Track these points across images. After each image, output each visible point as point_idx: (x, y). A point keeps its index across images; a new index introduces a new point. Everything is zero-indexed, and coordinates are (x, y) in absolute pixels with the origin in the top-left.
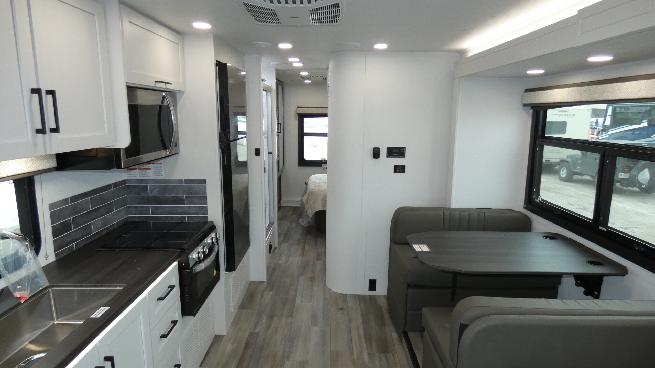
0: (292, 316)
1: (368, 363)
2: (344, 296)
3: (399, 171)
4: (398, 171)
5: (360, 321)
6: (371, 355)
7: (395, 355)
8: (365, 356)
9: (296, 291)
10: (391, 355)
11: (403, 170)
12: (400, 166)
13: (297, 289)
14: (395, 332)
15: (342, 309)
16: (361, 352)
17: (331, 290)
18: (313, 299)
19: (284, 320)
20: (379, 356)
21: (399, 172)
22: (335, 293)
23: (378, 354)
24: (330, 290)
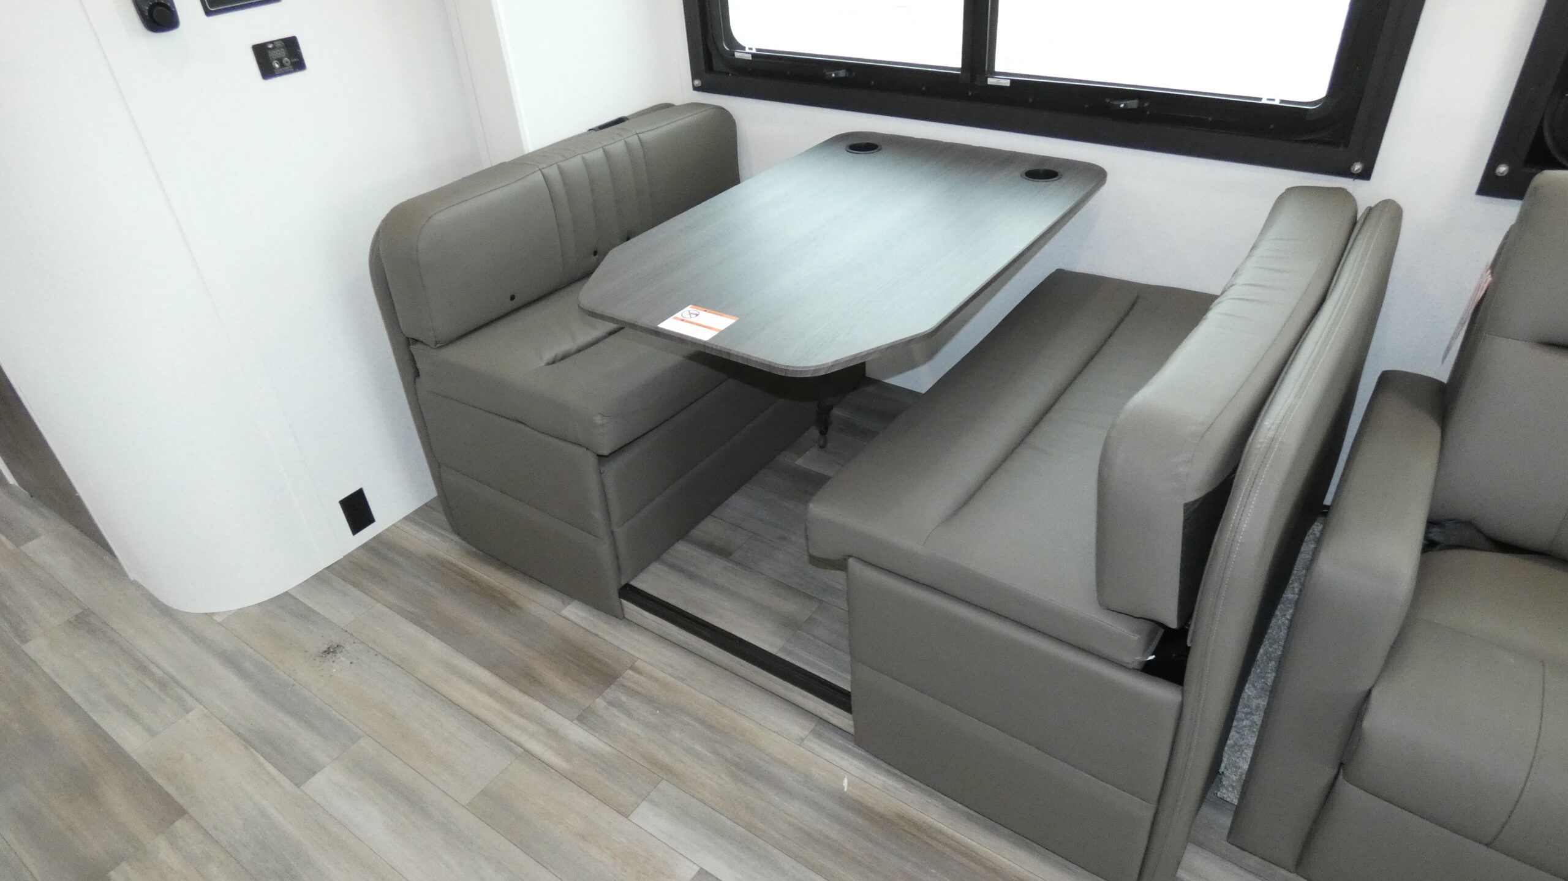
0: (181, 812)
1: (608, 749)
2: (285, 603)
3: (282, 65)
4: (277, 66)
5: (435, 645)
6: (584, 718)
7: (638, 664)
8: (576, 733)
9: (71, 707)
10: (630, 672)
11: (295, 60)
12: (278, 44)
13: (69, 698)
14: (565, 604)
15: (331, 651)
16: (553, 733)
17: (213, 614)
18: (184, 688)
19: (162, 849)
20: (608, 703)
21: (284, 71)
22: (241, 613)
23: (599, 701)
24: (210, 615)
